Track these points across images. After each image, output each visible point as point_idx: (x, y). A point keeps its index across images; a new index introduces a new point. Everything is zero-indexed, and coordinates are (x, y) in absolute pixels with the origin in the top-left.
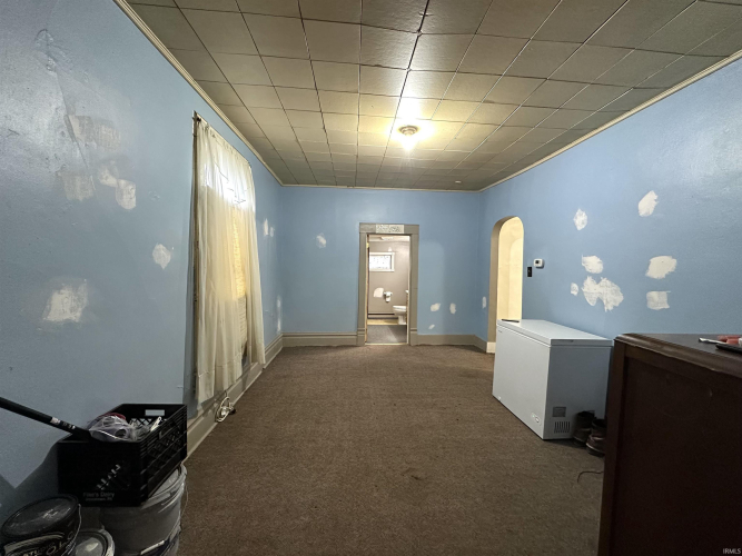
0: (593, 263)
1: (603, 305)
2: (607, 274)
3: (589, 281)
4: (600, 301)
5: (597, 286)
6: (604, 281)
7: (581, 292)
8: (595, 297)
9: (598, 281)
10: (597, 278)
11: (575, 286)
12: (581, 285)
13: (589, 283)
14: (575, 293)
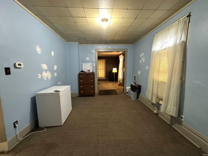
0: (45, 66)
1: (48, 79)
2: (48, 70)
3: (44, 72)
4: (47, 78)
5: (46, 74)
6: (48, 72)
7: (42, 77)
8: (46, 77)
9: (46, 72)
10: (46, 71)
11: (40, 75)
12: (42, 74)
13: (44, 73)
14: (40, 77)
